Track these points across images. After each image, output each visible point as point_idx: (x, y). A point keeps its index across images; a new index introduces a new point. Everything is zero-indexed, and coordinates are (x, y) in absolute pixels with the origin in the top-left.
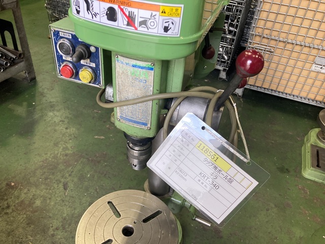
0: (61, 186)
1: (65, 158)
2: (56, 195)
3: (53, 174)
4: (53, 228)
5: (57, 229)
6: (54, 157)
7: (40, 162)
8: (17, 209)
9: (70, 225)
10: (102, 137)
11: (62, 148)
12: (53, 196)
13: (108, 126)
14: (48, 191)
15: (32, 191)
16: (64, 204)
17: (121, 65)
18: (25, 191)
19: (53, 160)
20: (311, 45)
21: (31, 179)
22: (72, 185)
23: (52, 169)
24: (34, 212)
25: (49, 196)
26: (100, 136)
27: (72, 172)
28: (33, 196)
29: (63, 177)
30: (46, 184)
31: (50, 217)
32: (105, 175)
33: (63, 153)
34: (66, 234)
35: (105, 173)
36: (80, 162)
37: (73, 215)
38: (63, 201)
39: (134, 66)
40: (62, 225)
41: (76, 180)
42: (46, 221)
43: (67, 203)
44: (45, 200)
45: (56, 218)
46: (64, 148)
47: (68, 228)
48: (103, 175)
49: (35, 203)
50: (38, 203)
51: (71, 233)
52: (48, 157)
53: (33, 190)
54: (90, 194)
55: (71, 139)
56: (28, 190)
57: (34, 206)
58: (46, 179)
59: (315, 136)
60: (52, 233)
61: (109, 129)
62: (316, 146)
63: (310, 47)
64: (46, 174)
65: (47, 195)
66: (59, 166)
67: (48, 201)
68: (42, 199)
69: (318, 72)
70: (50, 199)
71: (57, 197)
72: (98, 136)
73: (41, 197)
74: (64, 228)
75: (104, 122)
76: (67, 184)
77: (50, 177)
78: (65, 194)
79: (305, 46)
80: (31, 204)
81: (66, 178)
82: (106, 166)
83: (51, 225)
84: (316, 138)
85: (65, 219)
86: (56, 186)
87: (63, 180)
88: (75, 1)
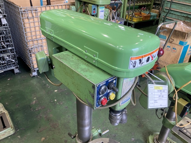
88: (133, 62)
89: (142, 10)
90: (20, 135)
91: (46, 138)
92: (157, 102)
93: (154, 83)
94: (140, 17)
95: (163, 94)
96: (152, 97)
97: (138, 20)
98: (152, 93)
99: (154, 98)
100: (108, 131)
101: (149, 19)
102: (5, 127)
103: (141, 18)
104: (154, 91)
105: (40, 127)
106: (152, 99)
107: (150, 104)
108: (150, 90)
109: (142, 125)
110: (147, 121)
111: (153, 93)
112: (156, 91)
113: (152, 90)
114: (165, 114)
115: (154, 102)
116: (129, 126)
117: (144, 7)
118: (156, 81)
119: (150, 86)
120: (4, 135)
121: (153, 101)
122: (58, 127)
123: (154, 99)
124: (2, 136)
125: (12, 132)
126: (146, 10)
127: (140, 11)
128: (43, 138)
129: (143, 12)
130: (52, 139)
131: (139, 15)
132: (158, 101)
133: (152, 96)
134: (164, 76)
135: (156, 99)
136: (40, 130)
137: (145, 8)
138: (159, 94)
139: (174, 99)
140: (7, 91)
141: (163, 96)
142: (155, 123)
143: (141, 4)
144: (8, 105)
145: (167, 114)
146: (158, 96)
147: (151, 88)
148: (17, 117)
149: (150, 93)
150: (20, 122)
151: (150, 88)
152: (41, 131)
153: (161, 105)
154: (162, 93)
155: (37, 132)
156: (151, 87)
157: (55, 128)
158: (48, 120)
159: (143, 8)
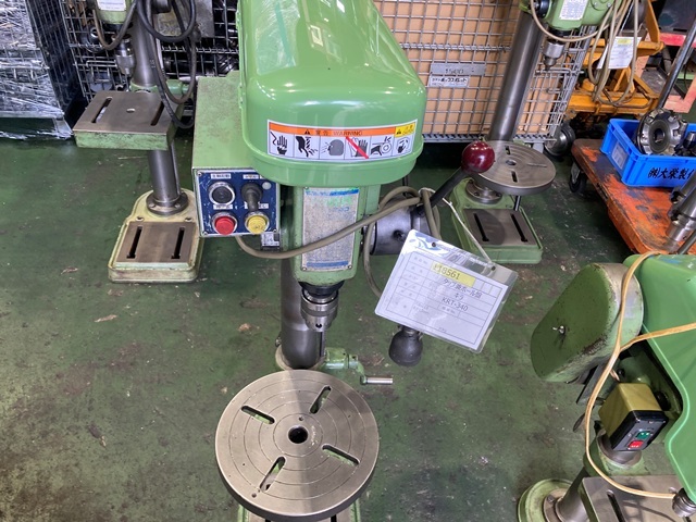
0: (84, 434)
1: (59, 381)
2: (86, 454)
3: (53, 420)
4: (117, 508)
5: (124, 506)
6: (34, 390)
7: (9, 410)
8: (22, 511)
9: (144, 489)
10: (112, 317)
11: (39, 366)
12: (79, 457)
13: (110, 292)
14: (63, 454)
15: (31, 468)
16: (110, 462)
17: (313, 197)
18: (16, 473)
19: (36, 395)
20: (420, 46)
21: (11, 447)
22: (107, 424)
23: (46, 413)
24: (61, 500)
25: (74, 462)
26: (106, 316)
27: (91, 401)
28: (38, 474)
29: (77, 417)
30: (51, 443)
31: (98, 494)
32: (159, 382)
33: (48, 375)
34: (147, 507)
35: (156, 378)
36: (96, 378)
37: (140, 471)
38: (106, 457)
39: (332, 194)
40: (130, 497)
41: (108, 411)
42: (94, 505)
43: (117, 458)
44: (67, 470)
45: (110, 491)
46: (44, 366)
47: (144, 495)
48: (156, 383)
49: (50, 484)
50: (57, 482)
51: (155, 500)
52: (20, 396)
53: (30, 464)
54: (151, 424)
55: (47, 344)
56: (22, 469)
57: (53, 490)
58: (44, 434)
59: (463, 192)
60: (120, 516)
61: (116, 296)
62: (471, 210)
63: (418, 49)
64: (39, 425)
65: (67, 462)
66: (58, 402)
67: (76, 470)
68: (60, 472)
69: (439, 88)
70: (76, 465)
71: (90, 456)
72: (101, 317)
73: (56, 470)
74: (137, 500)
75: (99, 286)
76: (93, 426)
77: (51, 427)
78: (102, 444)
79: (411, 49)
80: (44, 490)
81: (85, 417)
82: (150, 365)
83: (110, 506)
84: (465, 196)
85: (129, 484)
86: (73, 439)
87: (80, 423)
88: (278, 139)
90: (203, 292)
91: (250, 329)
96: (409, 287)
98: (413, 275)
99: (414, 294)
100: (390, 381)
102: (176, 257)
104: (423, 275)
105: (254, 297)
106: (407, 292)
108: (411, 265)
109: (548, 440)
110: (579, 438)
111: (418, 277)
119: (415, 255)
120: (166, 273)
123: (414, 298)
124: (161, 275)
125: (187, 277)
128: (246, 326)
130: (266, 338)
136: (249, 303)
141: (463, 307)
148: (218, 248)
150: (218, 262)
151: (413, 261)
152: (250, 308)
155: (242, 304)
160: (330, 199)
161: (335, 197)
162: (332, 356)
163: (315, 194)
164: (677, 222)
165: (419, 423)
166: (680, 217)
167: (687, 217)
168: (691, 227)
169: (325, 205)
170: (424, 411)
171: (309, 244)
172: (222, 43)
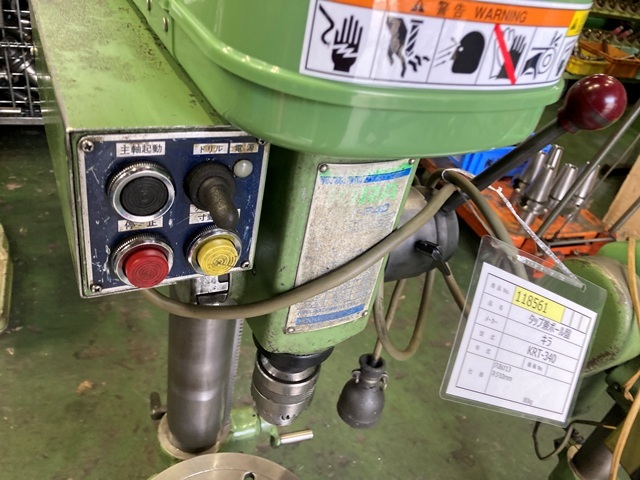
17: (332, 189)
39: (369, 179)
88: (339, 26)
89: (615, 38)
90: (18, 346)
91: (94, 387)
92: (510, 379)
93: (523, 271)
94: (598, 60)
95: (558, 344)
96: (486, 338)
97: (588, 68)
98: (491, 316)
99: (494, 350)
100: (309, 435)
101: (631, 76)
103: (600, 62)
104: (504, 312)
105: (92, 342)
106: (483, 350)
107: (465, 371)
108: (487, 298)
109: (468, 457)
110: (494, 447)
111: (497, 318)
112: (522, 314)
113: (497, 303)
114: (570, 444)
115: (493, 373)
116: (415, 443)
117: (627, 28)
118: (535, 265)
119: (492, 279)
121: (486, 366)
122: (152, 360)
123: (492, 355)
126: (631, 41)
127: (604, 37)
128: (87, 384)
129: (615, 43)
130: (116, 396)
131: (594, 52)
132: (513, 373)
133: (488, 333)
134: (610, 276)
135: (504, 357)
136: (86, 351)
137: (627, 33)
138: (536, 337)
139: (628, 396)
140: (40, 191)
141: (551, 358)
142: (525, 469)
143: (615, 13)
144: (21, 236)
145: (580, 451)
146: (523, 348)
147: (495, 292)
148: (34, 285)
149: (483, 315)
150: (35, 302)
151: (489, 289)
152: (88, 357)
153: (528, 402)
154: (554, 340)
155: (76, 355)
156: (498, 282)
157: (140, 361)
158: (130, 327)
159: (618, 30)
160: (363, 189)
161: (373, 185)
162: (239, 421)
163: (339, 181)
164: (526, 207)
165: (330, 470)
166: (528, 202)
167: (534, 201)
168: (538, 211)
169: (353, 203)
170: (332, 453)
171: (310, 283)
172: (14, 36)
